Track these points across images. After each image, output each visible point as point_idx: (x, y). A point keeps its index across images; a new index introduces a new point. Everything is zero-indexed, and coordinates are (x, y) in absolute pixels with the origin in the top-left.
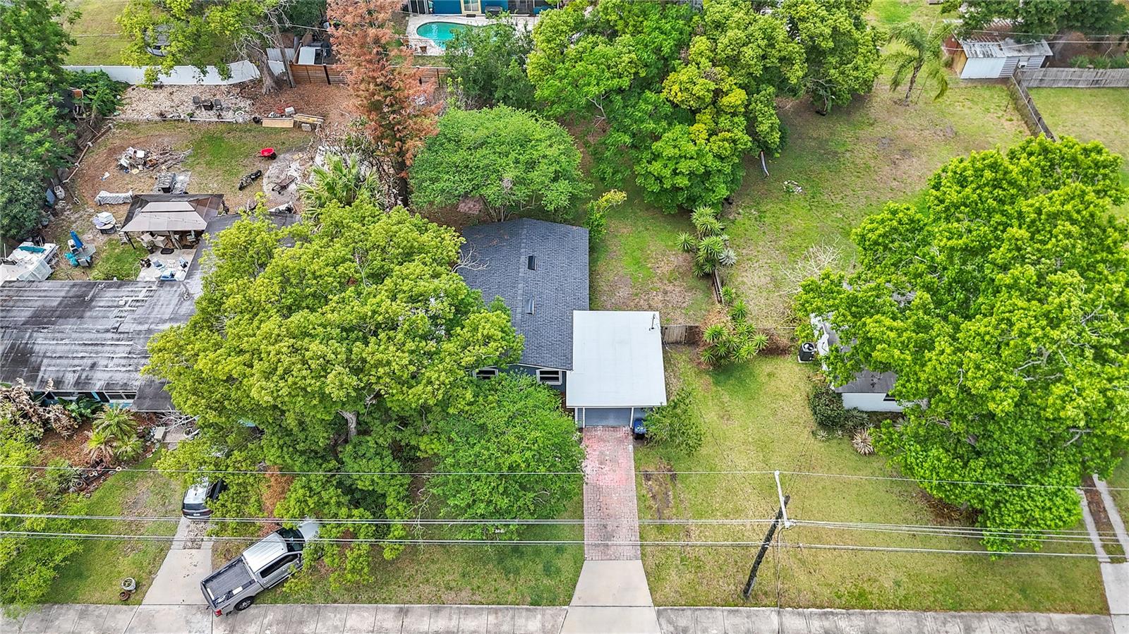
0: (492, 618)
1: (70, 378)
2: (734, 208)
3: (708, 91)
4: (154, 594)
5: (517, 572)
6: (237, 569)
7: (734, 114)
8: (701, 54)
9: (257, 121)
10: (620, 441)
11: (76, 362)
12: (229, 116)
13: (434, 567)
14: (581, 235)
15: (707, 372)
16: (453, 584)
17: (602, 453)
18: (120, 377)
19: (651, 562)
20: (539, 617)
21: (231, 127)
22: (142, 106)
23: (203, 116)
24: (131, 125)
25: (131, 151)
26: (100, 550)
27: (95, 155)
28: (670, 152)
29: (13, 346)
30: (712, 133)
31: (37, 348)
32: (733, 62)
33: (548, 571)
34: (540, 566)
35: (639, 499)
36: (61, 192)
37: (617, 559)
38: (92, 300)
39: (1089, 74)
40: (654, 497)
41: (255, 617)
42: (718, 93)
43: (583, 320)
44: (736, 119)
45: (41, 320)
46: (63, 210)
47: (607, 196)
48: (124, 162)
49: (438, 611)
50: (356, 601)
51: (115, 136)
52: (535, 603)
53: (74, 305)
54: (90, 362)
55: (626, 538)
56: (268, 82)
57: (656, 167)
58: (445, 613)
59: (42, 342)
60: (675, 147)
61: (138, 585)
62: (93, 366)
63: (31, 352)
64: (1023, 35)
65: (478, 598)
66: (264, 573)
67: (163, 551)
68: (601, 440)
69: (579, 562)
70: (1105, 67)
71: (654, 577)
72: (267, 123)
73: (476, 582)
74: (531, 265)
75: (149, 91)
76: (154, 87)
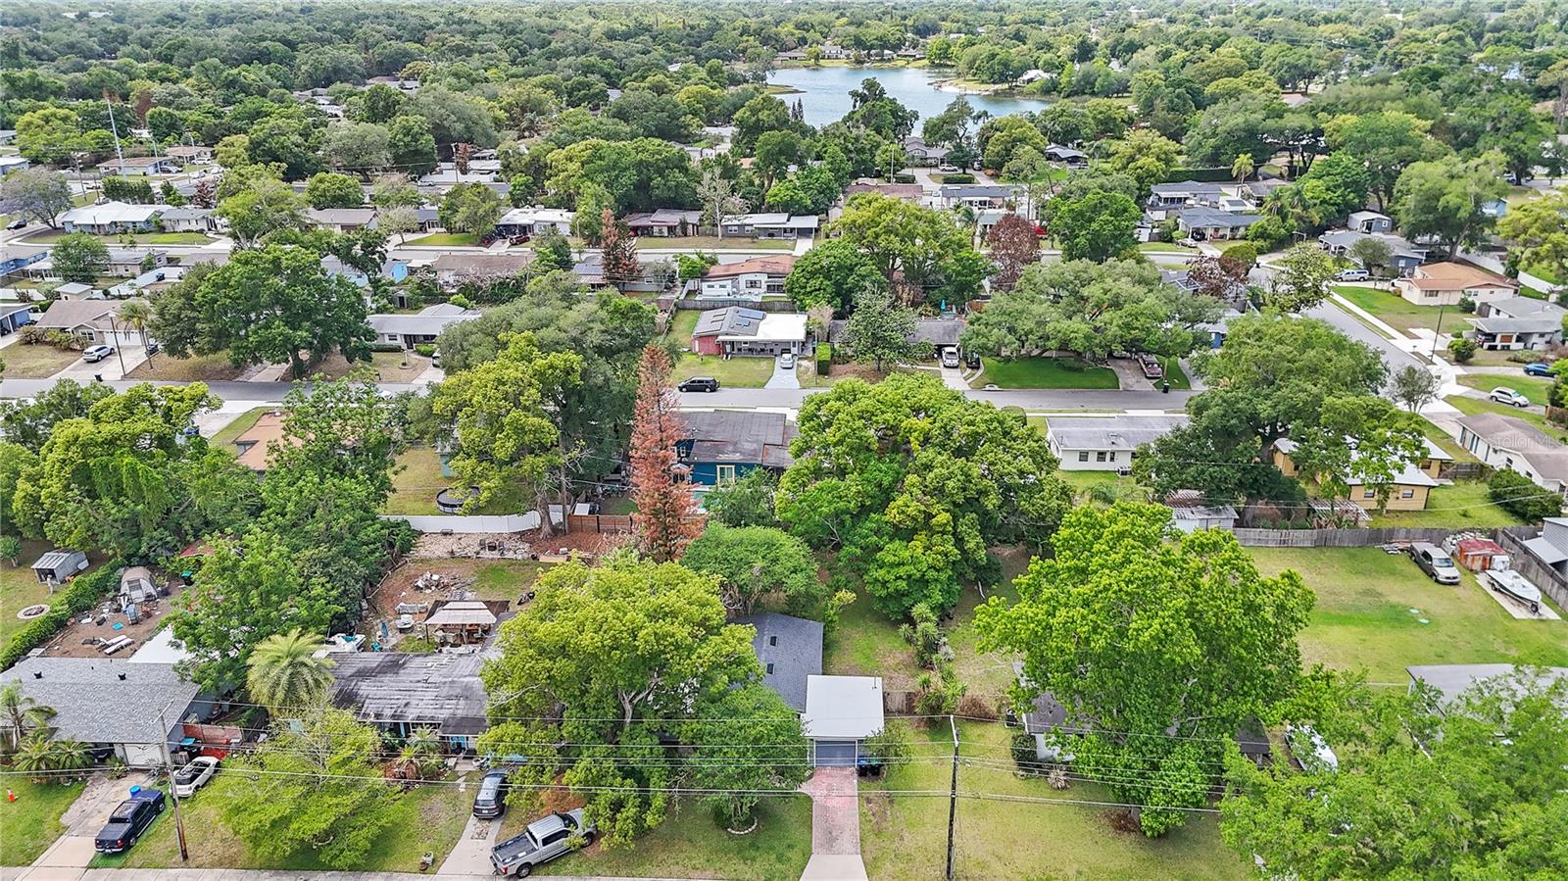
1: (388, 712)
2: (953, 622)
3: (919, 511)
4: (446, 868)
5: (753, 859)
6: (521, 844)
7: (943, 533)
8: (913, 485)
9: (534, 558)
10: (846, 777)
11: (393, 701)
12: (509, 555)
13: (683, 856)
14: (817, 628)
15: (925, 733)
17: (830, 784)
18: (428, 713)
19: (869, 857)
21: (512, 562)
22: (433, 547)
23: (487, 554)
24: (424, 560)
25: (427, 575)
26: (402, 838)
27: (394, 581)
28: (890, 559)
29: (341, 691)
30: (927, 548)
31: (360, 692)
32: (939, 491)
33: (779, 859)
34: (774, 856)
35: (860, 815)
37: (839, 853)
38: (404, 663)
39: (1274, 534)
40: (873, 814)
42: (929, 516)
43: (816, 683)
44: (945, 537)
45: (363, 674)
46: (366, 618)
47: (839, 595)
48: (420, 583)
50: (617, 875)
51: (410, 569)
52: (769, 880)
53: (389, 666)
54: (405, 702)
55: (848, 840)
56: (546, 529)
57: (881, 574)
59: (365, 688)
60: (895, 555)
61: (434, 860)
62: (406, 705)
63: (356, 695)
64: (1211, 501)
65: (719, 875)
66: (546, 841)
67: (453, 841)
68: (829, 776)
69: (807, 855)
70: (1287, 528)
71: (871, 866)
72: (543, 559)
73: (718, 865)
74: (773, 641)
75: (440, 537)
76: (445, 534)
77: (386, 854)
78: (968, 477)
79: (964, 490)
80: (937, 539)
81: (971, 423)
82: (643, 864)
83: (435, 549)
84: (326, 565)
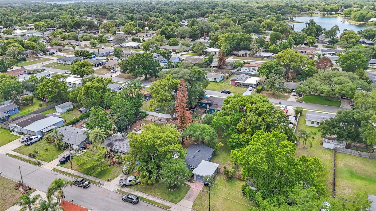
0: (162, 201)
1: (116, 149)
3: (243, 127)
4: (112, 182)
5: (170, 196)
6: (126, 180)
8: (243, 120)
9: (167, 124)
10: (201, 184)
11: (118, 147)
12: (162, 122)
13: (157, 192)
14: (212, 150)
15: (226, 180)
16: (158, 195)
17: (197, 185)
18: (123, 150)
19: (195, 203)
20: (170, 204)
23: (159, 122)
24: (146, 121)
25: (143, 123)
26: (108, 174)
27: (138, 123)
29: (111, 142)
32: (250, 123)
33: (175, 198)
35: (199, 194)
36: (129, 127)
37: (189, 200)
39: (356, 152)
40: (202, 194)
41: (125, 189)
42: (246, 129)
43: (204, 162)
45: (117, 140)
46: (128, 129)
47: (219, 143)
48: (141, 125)
49: (154, 197)
50: (142, 192)
51: (142, 121)
52: (170, 202)
53: (122, 140)
54: (120, 147)
55: (193, 198)
56: (172, 118)
57: (230, 140)
58: (154, 198)
59: (115, 143)
60: (234, 136)
61: (111, 179)
63: (113, 144)
64: (339, 140)
65: (161, 198)
66: (130, 181)
67: (116, 177)
68: (198, 183)
69: (182, 199)
70: (360, 151)
71: (194, 205)
73: (162, 195)
74: (199, 151)
75: (151, 116)
76: (153, 116)
77: (103, 176)
78: (257, 121)
79: (256, 124)
80: (246, 135)
81: (263, 108)
82: (148, 191)
83: (148, 119)
84: (119, 117)
